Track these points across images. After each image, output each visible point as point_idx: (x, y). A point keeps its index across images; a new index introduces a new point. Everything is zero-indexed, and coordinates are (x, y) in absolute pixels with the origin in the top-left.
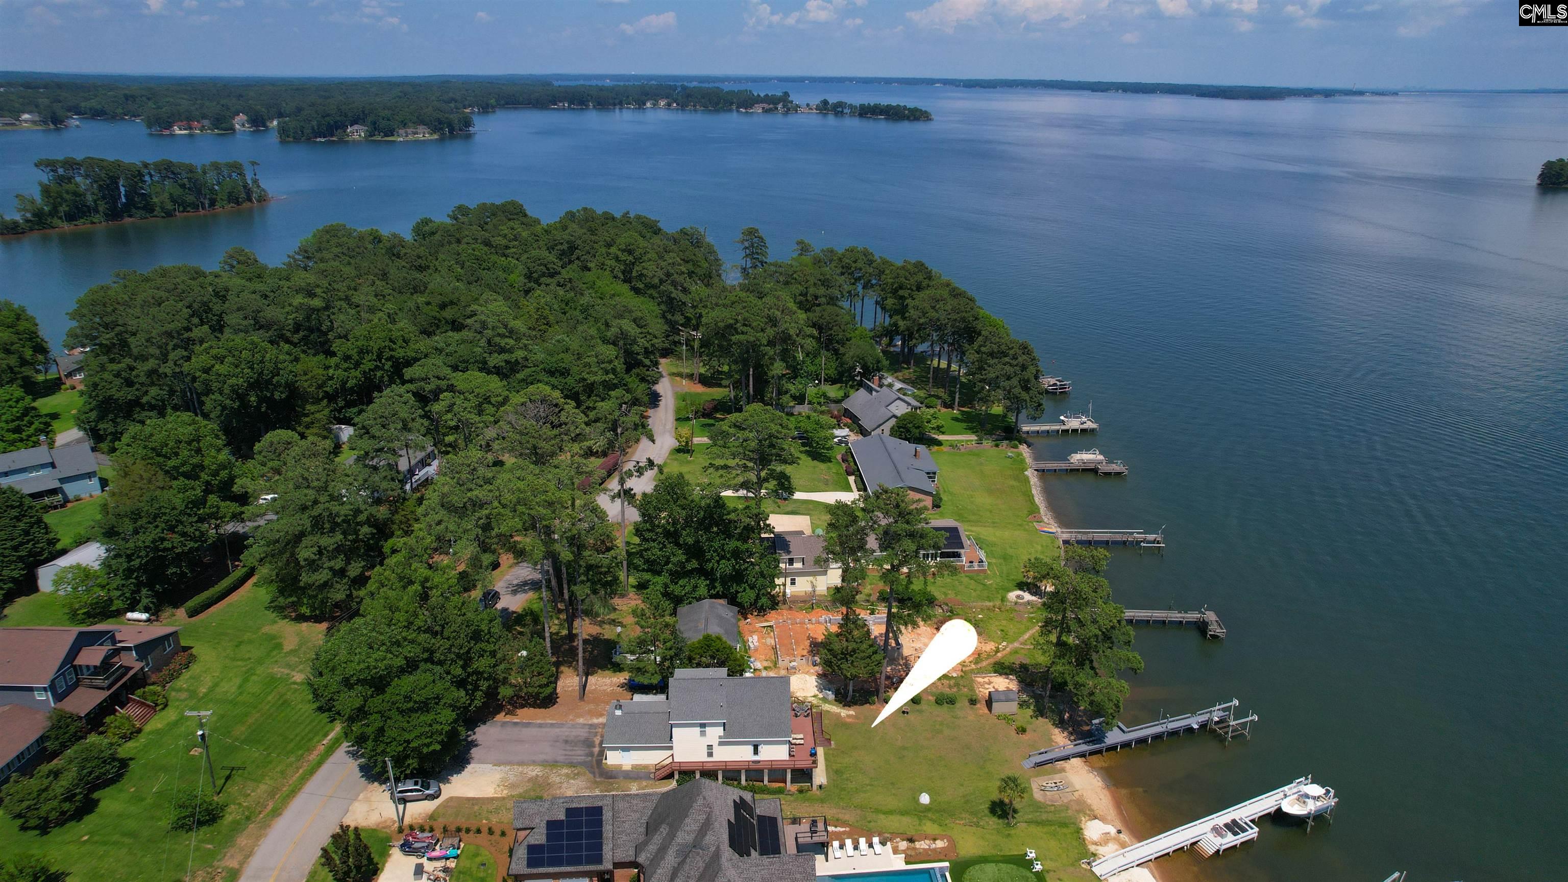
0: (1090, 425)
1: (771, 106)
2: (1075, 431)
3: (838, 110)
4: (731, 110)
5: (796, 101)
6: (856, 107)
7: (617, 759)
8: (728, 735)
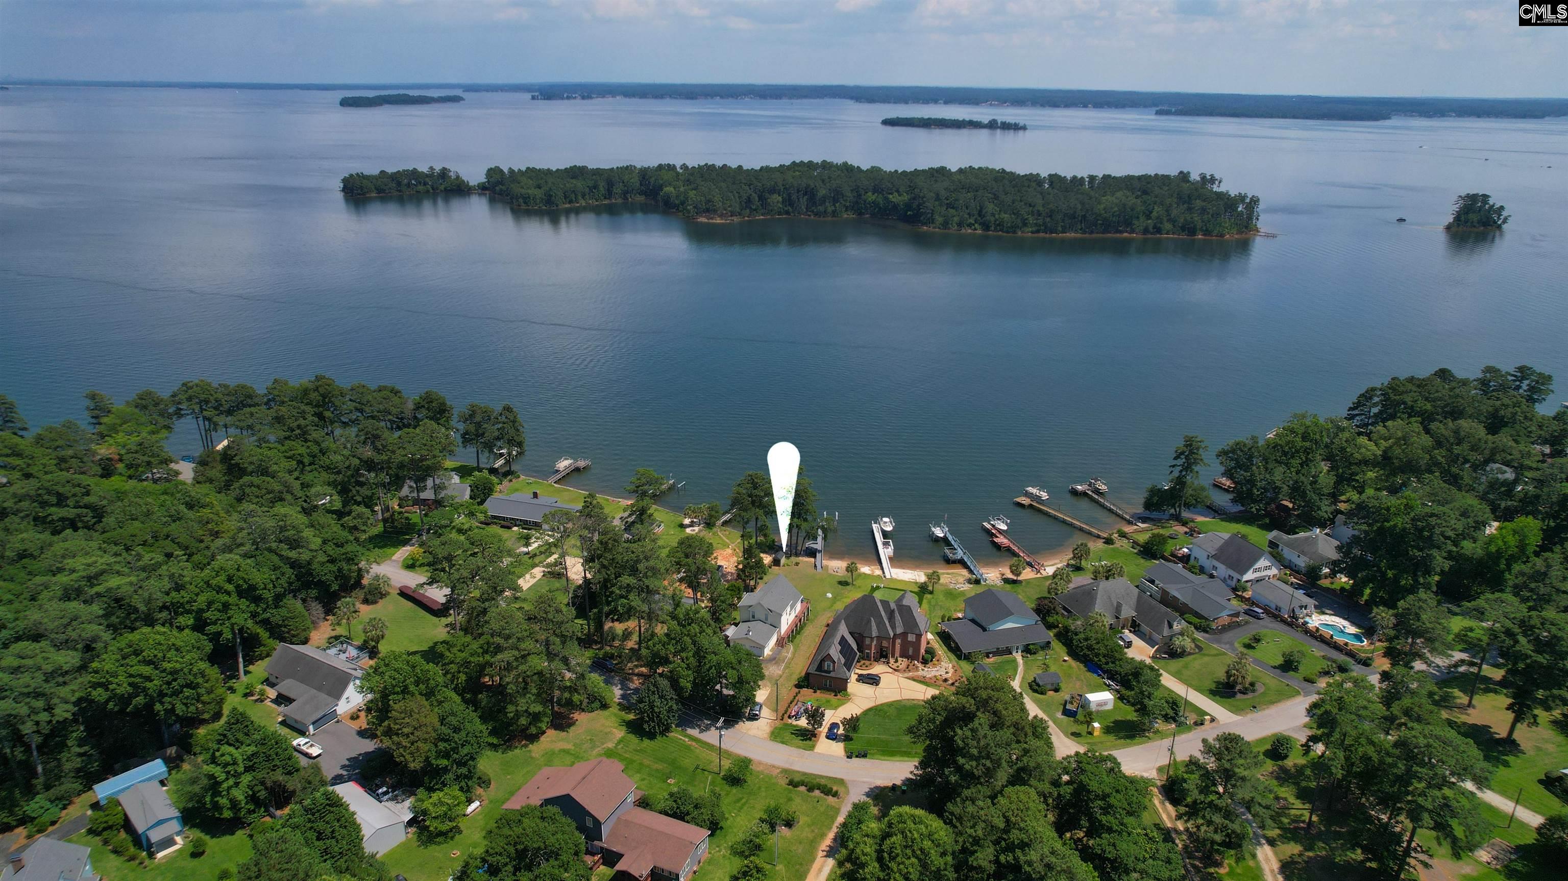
7: (767, 651)
8: (791, 609)
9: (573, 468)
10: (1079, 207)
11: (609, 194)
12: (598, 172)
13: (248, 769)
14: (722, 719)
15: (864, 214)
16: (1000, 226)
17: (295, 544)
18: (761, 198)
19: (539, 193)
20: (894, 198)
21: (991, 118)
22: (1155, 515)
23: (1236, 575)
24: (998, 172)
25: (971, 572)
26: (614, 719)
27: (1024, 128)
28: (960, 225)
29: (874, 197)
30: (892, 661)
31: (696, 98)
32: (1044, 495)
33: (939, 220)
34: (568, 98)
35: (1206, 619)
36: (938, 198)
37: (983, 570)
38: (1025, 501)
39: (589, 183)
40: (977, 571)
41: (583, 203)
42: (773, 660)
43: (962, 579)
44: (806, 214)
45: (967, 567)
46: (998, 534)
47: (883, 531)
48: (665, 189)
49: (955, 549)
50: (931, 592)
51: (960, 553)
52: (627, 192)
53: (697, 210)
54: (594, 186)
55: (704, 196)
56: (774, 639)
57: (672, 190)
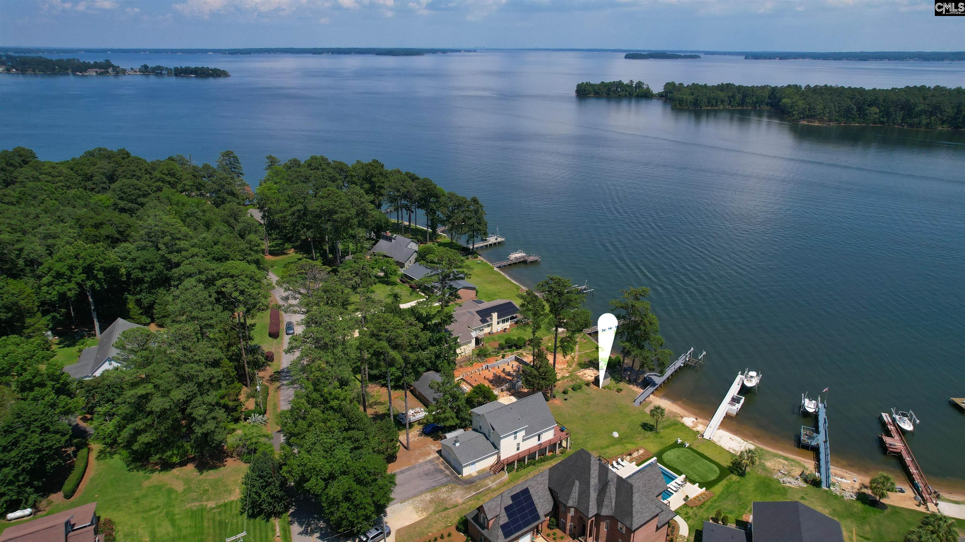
0: (499, 240)
1: (102, 70)
2: (495, 244)
3: (158, 71)
4: (67, 74)
5: (122, 67)
6: (171, 69)
7: (468, 471)
8: (527, 434)
9: (522, 260)
11: (742, 103)
12: (740, 88)
18: (859, 109)
19: (690, 98)
25: (818, 468)
37: (833, 470)
39: (730, 94)
40: (827, 469)
41: (721, 107)
42: (470, 482)
43: (797, 472)
44: (900, 124)
45: (818, 459)
46: (894, 433)
47: (743, 384)
48: (784, 100)
49: (817, 431)
50: (742, 474)
51: (820, 439)
52: (756, 103)
53: (802, 116)
54: (733, 97)
55: (809, 104)
56: (492, 460)
57: (789, 101)
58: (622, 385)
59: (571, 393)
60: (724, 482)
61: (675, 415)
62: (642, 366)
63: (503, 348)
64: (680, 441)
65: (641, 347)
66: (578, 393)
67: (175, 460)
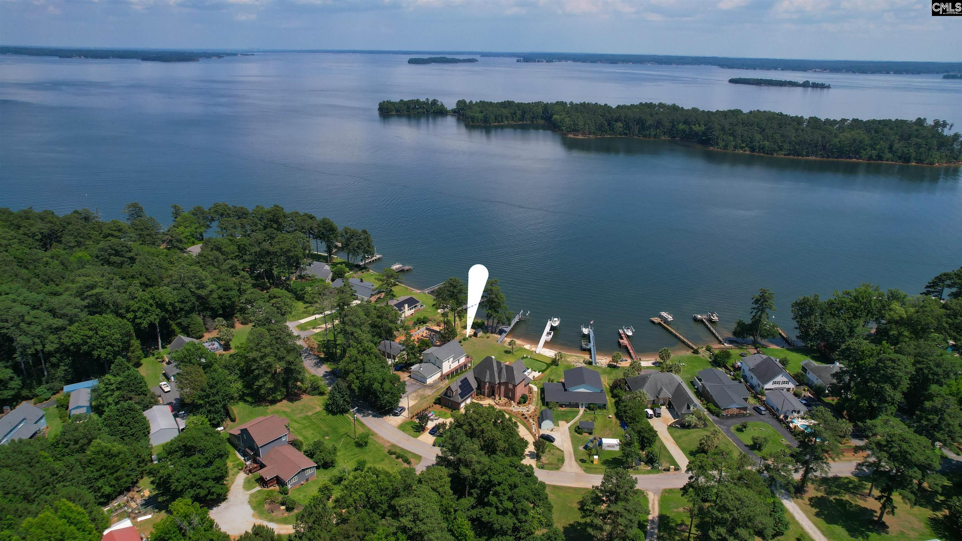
0: (378, 256)
7: (429, 381)
8: (454, 359)
9: (401, 269)
10: (820, 139)
11: (523, 118)
12: (519, 105)
13: (118, 389)
14: (357, 408)
15: (676, 137)
16: (762, 149)
17: (202, 287)
18: (609, 124)
19: (480, 116)
20: (696, 128)
21: (805, 80)
22: (740, 340)
23: (761, 384)
24: (778, 114)
25: (591, 357)
26: (322, 401)
27: (828, 87)
28: (735, 147)
29: (683, 127)
30: (497, 398)
31: (617, 63)
32: (670, 318)
33: (722, 144)
34: (539, 61)
35: (720, 408)
36: (723, 129)
37: (597, 357)
38: (657, 320)
39: (512, 111)
40: (595, 357)
41: (506, 123)
42: (431, 386)
43: (582, 361)
44: (637, 135)
45: (591, 354)
46: (624, 338)
47: (552, 325)
48: (555, 116)
49: (590, 342)
50: (557, 365)
51: (591, 345)
52: (533, 118)
53: (569, 130)
54: (515, 113)
55: (574, 121)
56: (438, 375)
57: (558, 117)
58: (488, 335)
59: (463, 342)
60: (549, 369)
61: (520, 345)
62: (498, 323)
63: (416, 324)
64: (525, 356)
65: (497, 312)
66: (467, 342)
67: (279, 398)
